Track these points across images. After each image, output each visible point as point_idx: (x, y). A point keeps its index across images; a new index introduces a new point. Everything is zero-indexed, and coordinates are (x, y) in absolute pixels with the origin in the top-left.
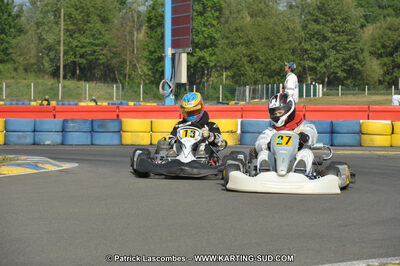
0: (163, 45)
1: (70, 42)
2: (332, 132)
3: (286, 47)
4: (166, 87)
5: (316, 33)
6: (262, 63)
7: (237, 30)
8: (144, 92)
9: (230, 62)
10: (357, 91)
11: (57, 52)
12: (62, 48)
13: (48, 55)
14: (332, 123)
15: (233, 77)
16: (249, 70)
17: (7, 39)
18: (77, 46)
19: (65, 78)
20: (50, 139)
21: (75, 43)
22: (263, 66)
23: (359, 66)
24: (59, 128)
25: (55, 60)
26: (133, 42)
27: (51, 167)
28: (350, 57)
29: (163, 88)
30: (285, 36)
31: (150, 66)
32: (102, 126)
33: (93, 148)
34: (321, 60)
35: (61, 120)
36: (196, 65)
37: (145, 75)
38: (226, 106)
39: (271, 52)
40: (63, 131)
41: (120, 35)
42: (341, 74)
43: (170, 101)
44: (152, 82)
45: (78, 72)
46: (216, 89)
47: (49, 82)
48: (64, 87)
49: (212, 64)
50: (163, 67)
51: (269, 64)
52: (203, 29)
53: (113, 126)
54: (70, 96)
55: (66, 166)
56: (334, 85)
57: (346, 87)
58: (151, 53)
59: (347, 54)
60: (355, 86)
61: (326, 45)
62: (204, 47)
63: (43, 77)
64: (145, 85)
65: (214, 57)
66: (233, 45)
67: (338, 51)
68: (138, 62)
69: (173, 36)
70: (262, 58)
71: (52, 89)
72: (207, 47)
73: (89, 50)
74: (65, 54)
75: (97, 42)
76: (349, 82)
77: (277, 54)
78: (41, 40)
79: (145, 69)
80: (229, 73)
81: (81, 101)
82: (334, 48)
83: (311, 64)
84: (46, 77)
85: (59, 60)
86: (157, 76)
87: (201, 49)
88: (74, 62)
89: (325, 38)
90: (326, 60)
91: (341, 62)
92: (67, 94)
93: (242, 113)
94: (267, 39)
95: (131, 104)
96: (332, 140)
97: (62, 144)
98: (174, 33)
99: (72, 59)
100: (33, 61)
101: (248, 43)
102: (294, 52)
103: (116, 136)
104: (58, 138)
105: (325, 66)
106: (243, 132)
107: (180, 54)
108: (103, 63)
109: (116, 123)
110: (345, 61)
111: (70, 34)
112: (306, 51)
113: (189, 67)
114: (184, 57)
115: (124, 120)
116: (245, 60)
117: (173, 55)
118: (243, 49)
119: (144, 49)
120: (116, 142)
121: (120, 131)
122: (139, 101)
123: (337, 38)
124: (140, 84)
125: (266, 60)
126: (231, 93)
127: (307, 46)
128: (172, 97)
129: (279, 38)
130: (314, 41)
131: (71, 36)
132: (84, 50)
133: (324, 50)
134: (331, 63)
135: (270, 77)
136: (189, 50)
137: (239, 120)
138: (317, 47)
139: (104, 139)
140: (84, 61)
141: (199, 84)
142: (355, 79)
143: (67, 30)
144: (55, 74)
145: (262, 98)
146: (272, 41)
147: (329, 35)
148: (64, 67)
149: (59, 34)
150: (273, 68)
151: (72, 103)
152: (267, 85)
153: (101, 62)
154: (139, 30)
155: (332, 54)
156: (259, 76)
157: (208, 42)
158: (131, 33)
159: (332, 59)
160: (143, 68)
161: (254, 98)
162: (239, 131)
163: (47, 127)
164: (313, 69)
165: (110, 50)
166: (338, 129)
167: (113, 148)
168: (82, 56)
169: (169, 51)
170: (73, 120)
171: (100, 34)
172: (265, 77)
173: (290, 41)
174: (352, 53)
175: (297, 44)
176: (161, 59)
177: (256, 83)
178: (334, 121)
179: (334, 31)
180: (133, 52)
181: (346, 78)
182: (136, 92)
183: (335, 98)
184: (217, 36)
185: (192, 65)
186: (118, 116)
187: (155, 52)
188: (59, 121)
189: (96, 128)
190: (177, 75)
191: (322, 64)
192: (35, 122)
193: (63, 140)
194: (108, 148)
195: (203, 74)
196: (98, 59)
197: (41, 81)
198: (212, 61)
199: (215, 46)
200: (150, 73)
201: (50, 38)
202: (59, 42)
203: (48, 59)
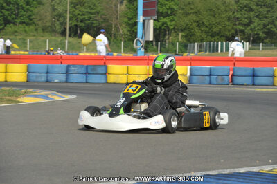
0: (137, 14)
1: (74, 11)
2: (254, 75)
3: (223, 16)
4: (139, 43)
5: (245, 6)
6: (207, 27)
7: (189, 4)
8: (124, 46)
9: (184, 26)
10: (273, 47)
11: (65, 19)
12: (68, 15)
13: (58, 20)
14: (254, 69)
15: (186, 36)
16: (197, 32)
17: (31, 9)
18: (78, 14)
19: (70, 36)
20: (58, 78)
21: (77, 12)
22: (207, 29)
23: (275, 29)
24: (64, 71)
25: (63, 24)
26: (117, 12)
27: (57, 98)
28: (269, 23)
29: (136, 44)
30: (223, 8)
31: (129, 29)
32: (94, 69)
33: (87, 85)
34: (248, 25)
35: (66, 65)
36: (160, 28)
37: (125, 35)
38: (181, 57)
39: (213, 19)
40: (67, 73)
41: (108, 6)
42: (262, 35)
43: (141, 53)
44: (129, 40)
45: (79, 32)
46: (174, 45)
47: (60, 39)
48: (69, 42)
49: (171, 27)
50: (137, 29)
51: (211, 27)
52: (166, 3)
53: (101, 70)
54: (73, 49)
55: (68, 97)
56: (257, 43)
57: (266, 44)
58: (130, 19)
59: (266, 21)
60: (272, 43)
61: (252, 14)
62: (166, 15)
63: (55, 35)
64: (125, 42)
65: (173, 23)
66: (187, 14)
67: (260, 19)
68: (121, 25)
69: (144, 8)
70: (207, 23)
71: (61, 44)
72: (168, 15)
73: (86, 17)
74: (70, 19)
75: (93, 11)
76: (267, 41)
77: (218, 21)
78: (54, 10)
79: (125, 30)
80: (183, 34)
81: (80, 52)
82: (257, 16)
83: (241, 28)
84: (57, 35)
85: (66, 23)
86: (133, 36)
87: (164, 17)
88: (76, 25)
89: (251, 10)
90: (252, 25)
91: (262, 26)
92: (71, 47)
93: (191, 61)
94: (211, 10)
95: (115, 54)
96: (253, 81)
97: (66, 82)
98: (145, 5)
99: (75, 23)
100: (48, 24)
101: (197, 13)
102: (229, 19)
103: (103, 77)
104: (63, 78)
105: (251, 29)
106: (191, 75)
107: (149, 20)
108: (96, 26)
109: (103, 68)
110: (265, 26)
111: (74, 5)
112: (238, 18)
113: (155, 29)
114: (152, 22)
115: (109, 66)
116: (195, 24)
117: (144, 21)
118: (193, 17)
119: (125, 17)
120: (103, 81)
121: (106, 73)
122: (121, 52)
123: (260, 10)
124: (121, 40)
125: (210, 24)
126: (184, 48)
127: (239, 16)
128: (143, 50)
129: (218, 9)
130: (244, 12)
131: (75, 7)
132: (83, 17)
133: (250, 18)
134: (255, 27)
135: (212, 36)
136: (155, 17)
137: (189, 67)
138: (246, 16)
139: (95, 79)
140: (83, 24)
141: (163, 41)
142: (271, 38)
143: (72, 3)
144: (63, 33)
145: (206, 51)
146: (214, 11)
147: (254, 7)
148: (70, 28)
149: (67, 6)
150: (214, 30)
151: (74, 53)
152: (210, 42)
153: (95, 25)
154: (121, 3)
155: (256, 21)
156: (204, 36)
157: (169, 12)
158: (116, 5)
159: (255, 24)
160: (123, 30)
161: (200, 51)
162: (188, 75)
163: (56, 70)
164: (242, 31)
165: (101, 17)
166: (258, 73)
167: (101, 85)
168: (82, 21)
169: (141, 18)
170: (74, 66)
171: (95, 5)
172: (209, 37)
173: (226, 11)
174: (270, 20)
175: (231, 13)
176: (136, 24)
177: (202, 40)
178: (255, 68)
179: (258, 5)
180: (117, 19)
181: (266, 38)
182: (118, 46)
183: (257, 52)
184: (176, 8)
185: (158, 27)
186: (105, 63)
187: (132, 19)
188: (64, 66)
189: (89, 71)
190: (147, 35)
191: (249, 28)
192: (48, 67)
193: (67, 79)
194: (97, 85)
195: (165, 34)
196: (93, 23)
197: (53, 38)
198: (171, 25)
199: (174, 15)
200: (128, 33)
201: (60, 9)
202: (66, 11)
203: (58, 23)
